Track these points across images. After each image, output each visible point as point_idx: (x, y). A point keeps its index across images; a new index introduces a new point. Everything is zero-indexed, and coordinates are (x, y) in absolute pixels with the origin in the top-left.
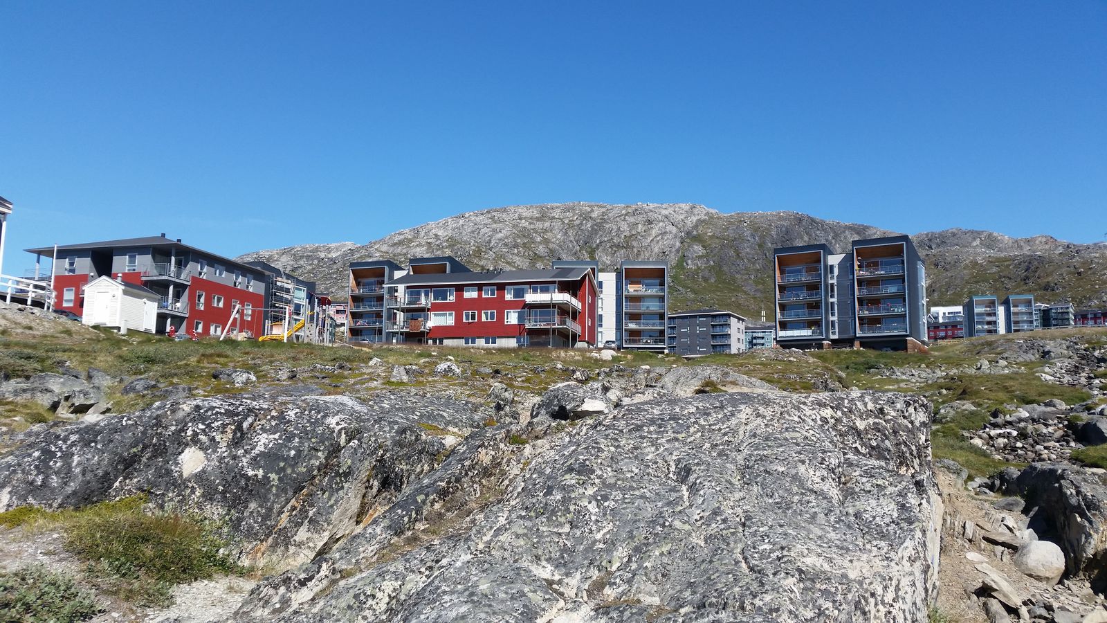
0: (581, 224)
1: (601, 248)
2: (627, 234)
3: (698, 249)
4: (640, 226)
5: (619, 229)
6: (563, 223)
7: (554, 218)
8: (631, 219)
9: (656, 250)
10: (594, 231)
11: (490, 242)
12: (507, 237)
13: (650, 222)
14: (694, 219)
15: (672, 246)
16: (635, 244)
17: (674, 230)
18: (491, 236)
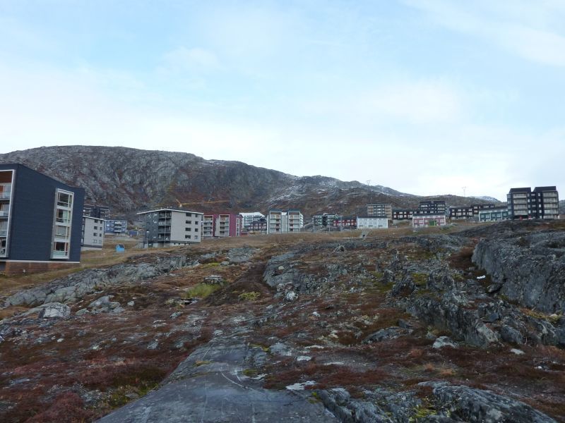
0: (117, 158)
1: (126, 173)
2: (145, 165)
3: (185, 176)
4: (153, 162)
5: (140, 163)
6: (106, 157)
7: (101, 154)
8: (149, 158)
9: (160, 175)
10: (124, 163)
11: (51, 163)
12: (63, 162)
13: (159, 160)
14: (187, 161)
15: (170, 173)
16: (148, 171)
17: (173, 165)
18: (53, 161)
